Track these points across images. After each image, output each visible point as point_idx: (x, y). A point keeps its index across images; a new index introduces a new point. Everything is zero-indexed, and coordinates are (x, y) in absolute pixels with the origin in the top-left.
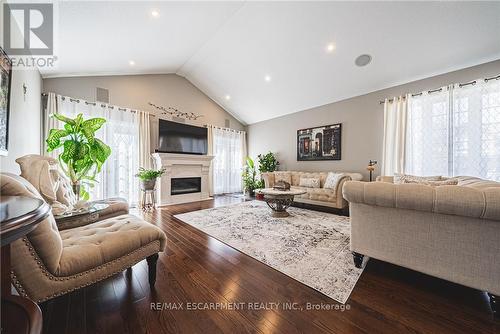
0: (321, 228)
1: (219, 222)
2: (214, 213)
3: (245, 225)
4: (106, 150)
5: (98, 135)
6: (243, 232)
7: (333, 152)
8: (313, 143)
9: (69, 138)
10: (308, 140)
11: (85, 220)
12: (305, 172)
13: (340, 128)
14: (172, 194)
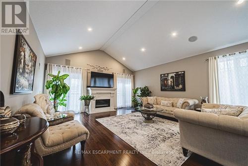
0: (171, 131)
1: (116, 124)
2: (115, 119)
3: (129, 126)
4: (68, 88)
5: (65, 81)
6: (127, 130)
7: (181, 86)
8: (169, 82)
9: (54, 83)
10: (167, 80)
11: (58, 122)
12: (165, 97)
13: (184, 74)
14: (96, 107)
